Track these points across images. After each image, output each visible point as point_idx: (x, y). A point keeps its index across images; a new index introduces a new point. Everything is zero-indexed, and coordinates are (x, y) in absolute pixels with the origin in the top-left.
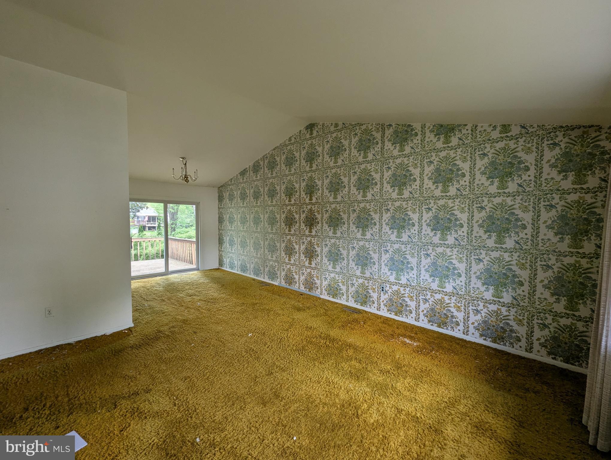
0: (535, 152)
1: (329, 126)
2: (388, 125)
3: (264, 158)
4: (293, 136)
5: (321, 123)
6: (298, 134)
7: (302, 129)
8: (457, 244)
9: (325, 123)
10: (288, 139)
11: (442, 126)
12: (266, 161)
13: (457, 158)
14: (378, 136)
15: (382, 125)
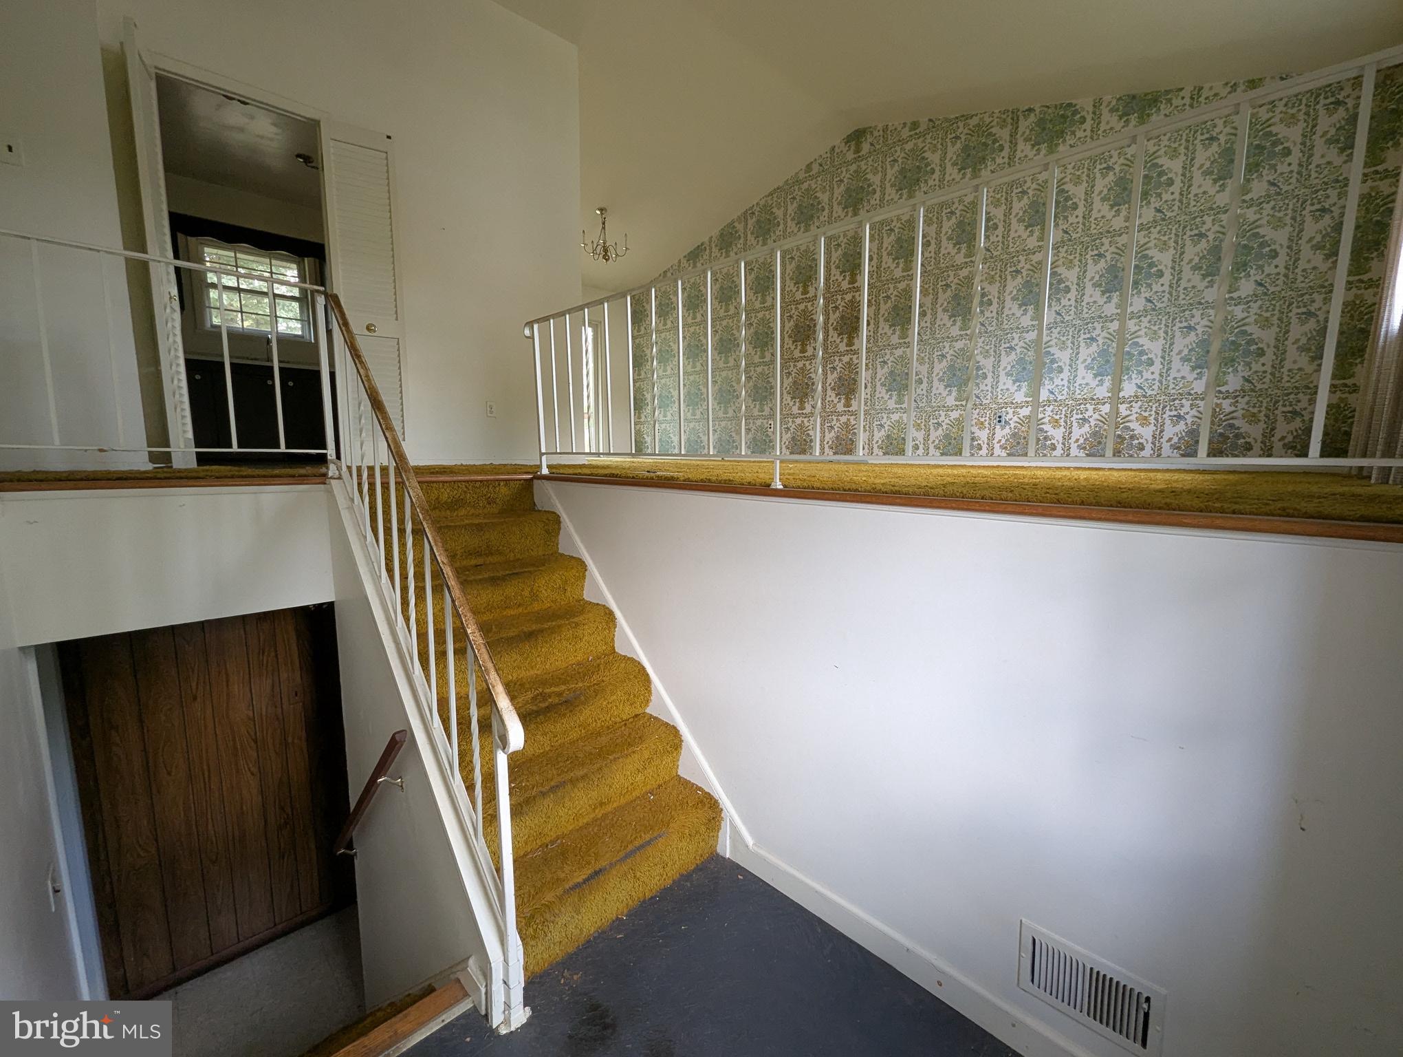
0: (1303, 121)
1: (899, 129)
2: (1027, 110)
3: (745, 217)
4: (816, 160)
5: (880, 127)
6: (829, 155)
7: (837, 142)
8: (1152, 307)
9: (890, 124)
10: (804, 168)
11: (1134, 97)
12: (751, 222)
13: (1161, 152)
14: (1004, 134)
15: (1013, 112)
